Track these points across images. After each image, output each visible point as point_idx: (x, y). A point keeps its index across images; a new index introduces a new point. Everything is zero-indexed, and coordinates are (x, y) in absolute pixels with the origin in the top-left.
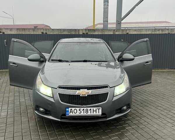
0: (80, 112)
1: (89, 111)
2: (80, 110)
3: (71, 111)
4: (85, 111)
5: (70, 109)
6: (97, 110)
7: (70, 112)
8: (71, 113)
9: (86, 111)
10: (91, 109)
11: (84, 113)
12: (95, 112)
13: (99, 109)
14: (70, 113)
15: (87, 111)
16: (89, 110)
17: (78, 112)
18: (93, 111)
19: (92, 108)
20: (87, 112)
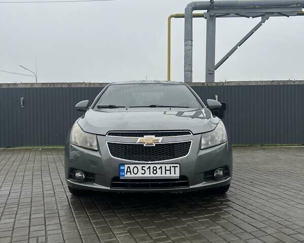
0: (143, 172)
1: (159, 171)
2: (143, 168)
3: (129, 170)
4: (152, 170)
5: (126, 166)
6: (173, 169)
7: (127, 172)
8: (129, 173)
9: (154, 170)
10: (161, 167)
11: (150, 174)
12: (168, 172)
13: (175, 167)
14: (126, 174)
15: (156, 170)
16: (158, 168)
17: (141, 171)
18: (166, 170)
19: (163, 166)
20: (155, 172)
